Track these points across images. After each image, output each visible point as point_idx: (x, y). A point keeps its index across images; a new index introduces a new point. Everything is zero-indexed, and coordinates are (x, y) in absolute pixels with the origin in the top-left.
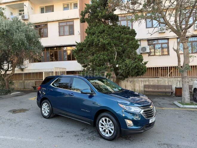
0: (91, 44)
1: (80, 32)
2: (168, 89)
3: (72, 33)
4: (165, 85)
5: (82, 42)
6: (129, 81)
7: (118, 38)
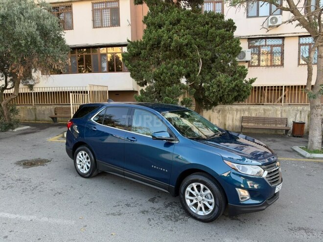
0: (155, 44)
1: (130, 21)
2: (280, 124)
3: (115, 22)
4: (276, 117)
5: (139, 41)
6: (216, 110)
7: (205, 35)
